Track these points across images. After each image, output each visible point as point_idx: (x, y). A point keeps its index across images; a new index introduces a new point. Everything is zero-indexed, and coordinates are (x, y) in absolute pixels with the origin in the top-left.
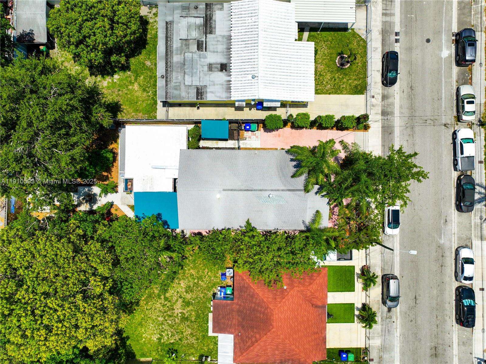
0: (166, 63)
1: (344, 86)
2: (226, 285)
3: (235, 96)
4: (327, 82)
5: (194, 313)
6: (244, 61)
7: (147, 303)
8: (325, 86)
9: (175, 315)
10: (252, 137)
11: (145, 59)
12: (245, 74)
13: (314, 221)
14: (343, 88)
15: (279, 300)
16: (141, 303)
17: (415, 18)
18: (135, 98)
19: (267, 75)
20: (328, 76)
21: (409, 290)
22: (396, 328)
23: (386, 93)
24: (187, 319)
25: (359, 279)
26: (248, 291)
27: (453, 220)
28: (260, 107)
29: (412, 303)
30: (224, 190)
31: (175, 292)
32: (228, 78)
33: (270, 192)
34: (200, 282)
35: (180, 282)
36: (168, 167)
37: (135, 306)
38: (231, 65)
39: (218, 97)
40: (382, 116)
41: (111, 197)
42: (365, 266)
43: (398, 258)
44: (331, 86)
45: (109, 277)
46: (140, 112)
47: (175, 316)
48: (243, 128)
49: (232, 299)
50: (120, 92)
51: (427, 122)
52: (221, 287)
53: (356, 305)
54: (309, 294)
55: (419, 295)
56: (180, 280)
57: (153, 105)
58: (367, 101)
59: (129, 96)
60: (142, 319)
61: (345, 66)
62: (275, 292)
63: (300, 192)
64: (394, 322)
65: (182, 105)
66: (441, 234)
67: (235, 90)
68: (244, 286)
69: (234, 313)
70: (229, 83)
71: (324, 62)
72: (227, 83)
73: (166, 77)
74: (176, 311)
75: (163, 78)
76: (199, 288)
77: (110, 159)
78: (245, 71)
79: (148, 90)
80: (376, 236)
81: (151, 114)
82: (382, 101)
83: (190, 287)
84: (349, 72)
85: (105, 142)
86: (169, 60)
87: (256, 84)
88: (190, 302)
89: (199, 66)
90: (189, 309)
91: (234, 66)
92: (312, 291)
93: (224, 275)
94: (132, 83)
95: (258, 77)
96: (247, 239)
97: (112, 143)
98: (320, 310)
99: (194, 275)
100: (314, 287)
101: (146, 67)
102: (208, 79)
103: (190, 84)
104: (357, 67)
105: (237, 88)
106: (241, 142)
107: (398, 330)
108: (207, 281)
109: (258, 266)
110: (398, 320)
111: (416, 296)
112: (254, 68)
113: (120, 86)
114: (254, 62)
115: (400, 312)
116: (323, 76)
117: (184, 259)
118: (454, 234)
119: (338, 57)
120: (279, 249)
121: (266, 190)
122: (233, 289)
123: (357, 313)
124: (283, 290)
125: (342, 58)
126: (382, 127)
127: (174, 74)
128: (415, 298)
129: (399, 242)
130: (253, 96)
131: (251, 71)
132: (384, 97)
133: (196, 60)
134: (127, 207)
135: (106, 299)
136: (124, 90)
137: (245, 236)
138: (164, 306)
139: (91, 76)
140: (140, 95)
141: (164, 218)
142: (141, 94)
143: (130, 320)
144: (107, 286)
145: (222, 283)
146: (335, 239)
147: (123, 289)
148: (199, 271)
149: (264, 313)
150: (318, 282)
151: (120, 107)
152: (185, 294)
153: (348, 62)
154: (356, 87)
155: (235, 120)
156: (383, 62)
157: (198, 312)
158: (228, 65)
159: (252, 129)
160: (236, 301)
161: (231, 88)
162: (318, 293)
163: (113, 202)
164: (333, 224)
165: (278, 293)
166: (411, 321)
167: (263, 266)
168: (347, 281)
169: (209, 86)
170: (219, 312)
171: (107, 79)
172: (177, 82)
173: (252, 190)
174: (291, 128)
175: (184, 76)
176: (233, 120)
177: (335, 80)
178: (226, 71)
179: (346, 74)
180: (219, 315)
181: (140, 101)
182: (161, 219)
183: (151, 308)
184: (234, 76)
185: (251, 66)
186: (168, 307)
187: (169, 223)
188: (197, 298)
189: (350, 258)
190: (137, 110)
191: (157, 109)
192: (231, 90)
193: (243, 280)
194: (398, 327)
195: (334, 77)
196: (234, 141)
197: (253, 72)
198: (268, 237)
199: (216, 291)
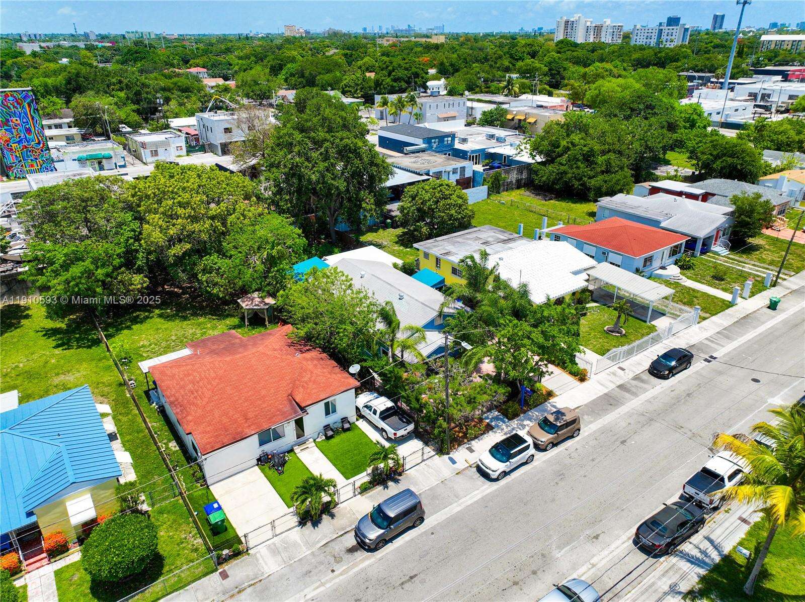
20: (585, 330)
22: (323, 584)
23: (645, 378)
27: (613, 546)
30: (373, 275)
33: (405, 296)
43: (459, 509)
54: (306, 379)
55: (423, 582)
64: (333, 571)
66: (568, 544)
71: (592, 322)
82: (633, 379)
84: (613, 339)
98: (287, 409)
107: (322, 589)
110: (341, 578)
111: (416, 575)
118: (593, 566)
126: (605, 394)
128: (411, 578)
132: (639, 379)
153: (619, 333)
173: (392, 286)
179: (606, 338)
194: (328, 585)
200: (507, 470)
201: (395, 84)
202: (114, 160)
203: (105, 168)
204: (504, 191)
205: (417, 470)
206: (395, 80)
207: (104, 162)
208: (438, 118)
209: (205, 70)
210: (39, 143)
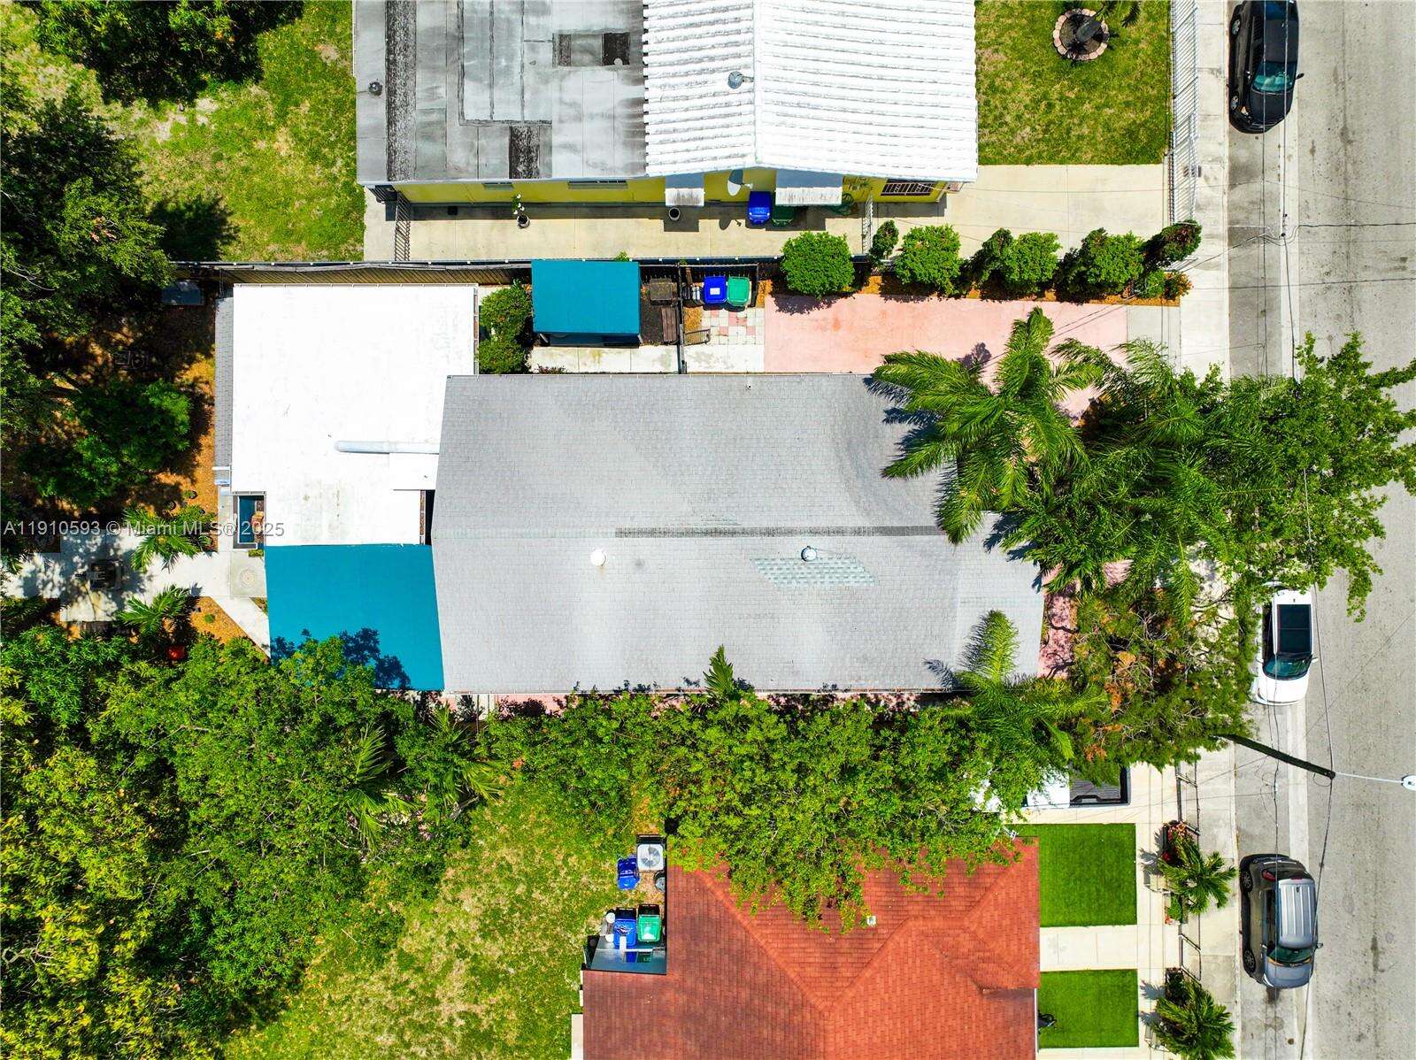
0: (390, 36)
1: (1086, 131)
2: (636, 906)
3: (664, 159)
4: (1019, 117)
5: (513, 1016)
6: (697, 19)
7: (332, 978)
8: (1013, 132)
9: (442, 1023)
10: (732, 330)
11: (317, 35)
12: (702, 72)
13: (979, 653)
14: (1081, 137)
15: (846, 973)
16: (310, 977)
18: (280, 185)
19: (788, 74)
20: (1024, 93)
21: (1347, 916)
23: (1243, 156)
24: (487, 1038)
25: (1153, 877)
26: (724, 937)
28: (760, 213)
29: (1363, 970)
30: (622, 533)
31: (440, 932)
32: (635, 92)
33: (809, 540)
34: (536, 895)
35: (461, 895)
36: (401, 447)
37: (285, 993)
38: (644, 38)
39: (595, 166)
40: (1230, 244)
41: (188, 571)
42: (1174, 823)
44: (1033, 129)
45: (138, 901)
46: (299, 242)
47: (439, 1029)
48: (697, 296)
49: (661, 967)
50: (222, 165)
51: (1407, 264)
52: (619, 914)
53: (1142, 977)
54: (966, 944)
55: (1390, 937)
56: (458, 885)
57: (349, 213)
58: (1172, 190)
59: (256, 179)
60: (312, 1043)
61: (1087, 52)
62: (832, 940)
63: (926, 538)
64: (1290, 1042)
65: (461, 212)
67: (662, 137)
68: (706, 916)
69: (670, 1025)
70: (637, 110)
71: (1006, 39)
72: (630, 111)
73: (390, 90)
74: (445, 1009)
75: (378, 93)
76: (535, 918)
77: (180, 418)
78: (701, 60)
79: (330, 156)
80: (1228, 709)
81: (343, 248)
82: (1232, 186)
83: (496, 913)
84: (1104, 76)
85: (164, 358)
86: (401, 20)
87: (746, 108)
88: (497, 972)
89: (517, 45)
90: (495, 998)
91: (657, 44)
92: (981, 934)
93: (628, 865)
94: (269, 128)
95: (752, 79)
96: (713, 733)
97: (191, 361)
98: (1010, 1008)
99: (515, 868)
100: (988, 915)
101: (319, 68)
102: (556, 95)
103: (484, 116)
104: (1136, 56)
105: (671, 126)
106: (690, 352)
108: (563, 890)
109: (761, 846)
110: (1310, 1035)
111: (1374, 940)
112: (736, 44)
113: (220, 139)
114: (737, 20)
115: (1317, 1002)
116: (1004, 92)
117: (473, 806)
119: (1062, 19)
120: (848, 772)
121: (790, 532)
122: (664, 922)
123: (1147, 1006)
124: (863, 936)
125: (1076, 21)
126: (1232, 288)
127: (421, 77)
128: (1374, 948)
129: (1302, 729)
130: (736, 156)
131: (725, 58)
132: (1239, 174)
133: (508, 21)
134: (252, 606)
135: (116, 999)
136: (237, 155)
137: (707, 725)
138: (396, 988)
139: (107, 103)
140: (299, 175)
141: (386, 649)
142: (304, 171)
143: (265, 1046)
144: (125, 942)
145: (623, 897)
146: (1068, 725)
147: (211, 941)
148: (533, 852)
149: (787, 1027)
150: (1002, 897)
151: (224, 222)
152: (478, 940)
153: (1099, 38)
154: (1131, 133)
155: (665, 261)
156: (1233, 38)
157: (530, 1010)
158: (633, 38)
159: (731, 298)
160: (674, 975)
161: (648, 129)
162: (1002, 942)
163: (196, 590)
164: (1050, 662)
165: (846, 946)
166: (1360, 1037)
167: (781, 843)
168: (1108, 885)
169: (561, 121)
170: (609, 1018)
171: (171, 115)
172: (431, 111)
173: (733, 533)
174: (882, 294)
175: (461, 85)
176: (657, 262)
177: (1050, 106)
178: (626, 62)
179: (1091, 86)
180: (609, 1030)
181: (300, 197)
182: (374, 651)
183: (348, 998)
184: (659, 82)
185: (724, 39)
186: (412, 992)
187: (406, 669)
188: (526, 955)
189: (1118, 796)
190: (289, 233)
191: (363, 227)
192: (647, 139)
193: (703, 891)
195: (1045, 96)
196: (661, 349)
197: (731, 63)
198: (801, 724)
199: (598, 928)
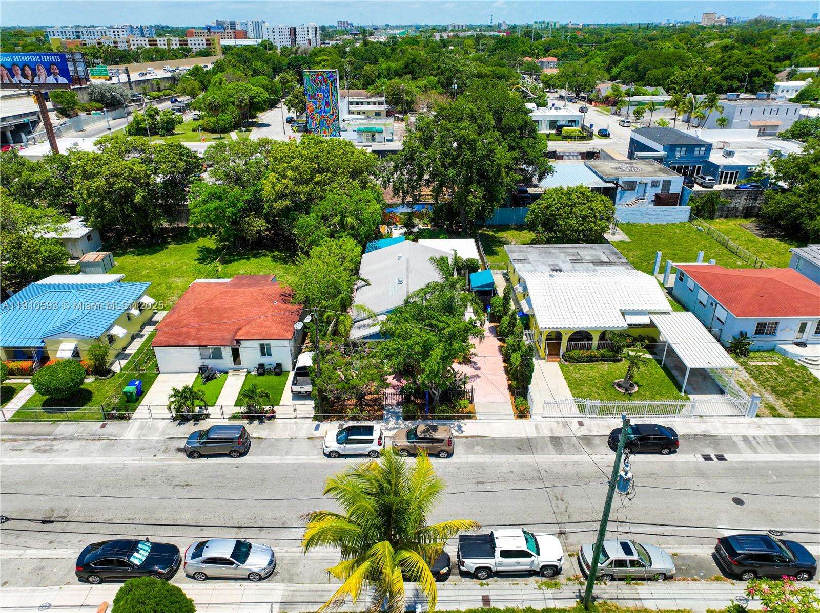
1: (585, 390)
4: (583, 373)
8: (577, 373)
14: (582, 389)
17: (772, 481)
20: (593, 374)
22: (140, 460)
40: (550, 437)
44: (580, 377)
58: (569, 417)
64: (155, 456)
82: (579, 437)
102: (539, 264)
107: (136, 462)
111: (191, 485)
128: (187, 485)
132: (587, 440)
153: (627, 390)
166: (144, 480)
172: (528, 251)
177: (591, 380)
179: (605, 390)
194: (142, 462)
195: (594, 379)
200: (342, 453)
201: (724, 83)
202: (384, 134)
203: (377, 140)
204: (721, 217)
205: (284, 423)
206: (725, 78)
207: (377, 135)
208: (750, 125)
209: (555, 60)
210: (333, 115)
